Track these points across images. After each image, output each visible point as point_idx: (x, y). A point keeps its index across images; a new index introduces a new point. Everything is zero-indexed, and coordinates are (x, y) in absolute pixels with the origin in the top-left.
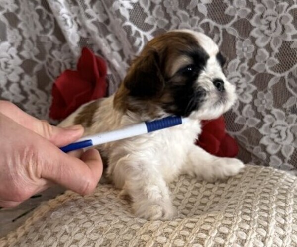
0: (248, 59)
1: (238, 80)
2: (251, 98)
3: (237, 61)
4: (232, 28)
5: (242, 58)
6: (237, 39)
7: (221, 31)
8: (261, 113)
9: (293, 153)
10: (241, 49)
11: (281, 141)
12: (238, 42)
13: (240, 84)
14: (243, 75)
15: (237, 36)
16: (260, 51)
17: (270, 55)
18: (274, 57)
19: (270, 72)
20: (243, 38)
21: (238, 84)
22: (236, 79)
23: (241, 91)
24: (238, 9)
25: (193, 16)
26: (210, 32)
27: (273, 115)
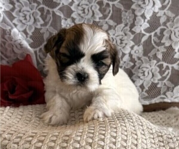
0: (129, 24)
1: (122, 38)
2: (129, 49)
3: (122, 25)
4: (119, 4)
5: (126, 23)
6: (123, 11)
7: (111, 6)
8: (134, 59)
9: (151, 85)
10: (126, 17)
11: (145, 78)
12: (123, 13)
13: (123, 40)
14: (126, 35)
15: (123, 9)
16: (137, 18)
17: (144, 21)
18: (147, 22)
19: (143, 32)
20: (126, 10)
21: (121, 40)
22: (121, 37)
23: (124, 45)
26: (104, 7)
27: (142, 61)
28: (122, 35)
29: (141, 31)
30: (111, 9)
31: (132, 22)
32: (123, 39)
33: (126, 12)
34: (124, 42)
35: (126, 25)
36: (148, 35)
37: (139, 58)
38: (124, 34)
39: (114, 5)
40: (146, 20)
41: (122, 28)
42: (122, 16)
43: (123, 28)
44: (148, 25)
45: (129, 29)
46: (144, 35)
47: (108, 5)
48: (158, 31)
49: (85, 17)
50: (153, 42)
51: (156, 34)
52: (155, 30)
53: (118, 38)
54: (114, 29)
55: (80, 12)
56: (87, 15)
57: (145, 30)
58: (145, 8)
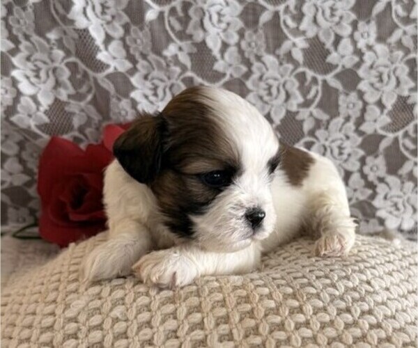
0: (354, 117)
1: (342, 144)
3: (340, 120)
4: (334, 80)
6: (341, 93)
7: (320, 83)
8: (372, 183)
10: (346, 105)
12: (342, 97)
13: (344, 148)
15: (341, 89)
16: (368, 108)
17: (382, 112)
18: (387, 115)
19: (381, 132)
20: (347, 92)
21: (340, 148)
22: (339, 142)
23: (345, 157)
24: (343, 57)
25: (284, 62)
26: (307, 84)
27: (387, 184)
28: (341, 139)
29: (375, 131)
30: (320, 88)
31: (358, 114)
32: (344, 146)
33: (347, 95)
34: (346, 152)
35: (348, 119)
36: (391, 136)
37: (381, 180)
38: (344, 138)
39: (325, 82)
40: (386, 111)
41: (340, 125)
42: (340, 102)
43: (343, 124)
44: (388, 120)
45: (353, 128)
46: (382, 137)
47: (315, 80)
48: (410, 128)
49: (271, 103)
50: (402, 149)
51: (406, 135)
52: (403, 127)
53: (334, 146)
54: (327, 128)
55: (263, 93)
56: (276, 98)
57: (383, 128)
58: (382, 89)
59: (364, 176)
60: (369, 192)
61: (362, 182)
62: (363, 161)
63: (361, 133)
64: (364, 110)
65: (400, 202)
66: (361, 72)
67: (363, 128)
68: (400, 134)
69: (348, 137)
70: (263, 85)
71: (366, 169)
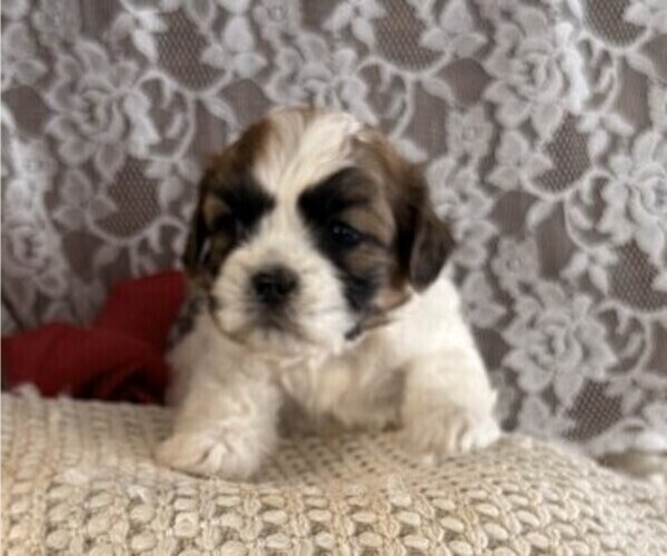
0: (476, 157)
3: (449, 162)
4: (437, 80)
5: (462, 154)
6: (451, 108)
7: (409, 87)
8: (507, 293)
10: (460, 132)
13: (456, 220)
15: (450, 98)
16: (505, 136)
17: (532, 146)
18: (543, 152)
19: (531, 188)
20: (464, 105)
24: (452, 35)
25: (338, 45)
26: (383, 88)
27: (538, 298)
28: (452, 201)
29: (519, 185)
30: (408, 97)
31: (486, 151)
32: (455, 214)
33: (463, 111)
35: (464, 160)
36: (549, 198)
37: (527, 288)
39: (419, 85)
40: (541, 144)
41: (447, 173)
42: (450, 127)
44: (547, 163)
45: (474, 178)
46: (533, 199)
47: (398, 82)
51: (577, 198)
57: (536, 181)
58: (532, 98)
59: (493, 279)
60: (500, 310)
61: (488, 291)
62: (493, 247)
63: (491, 189)
64: (496, 141)
65: (560, 334)
66: (490, 65)
67: (496, 177)
68: (567, 194)
69: (464, 197)
70: (297, 90)
71: (497, 265)
